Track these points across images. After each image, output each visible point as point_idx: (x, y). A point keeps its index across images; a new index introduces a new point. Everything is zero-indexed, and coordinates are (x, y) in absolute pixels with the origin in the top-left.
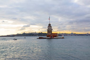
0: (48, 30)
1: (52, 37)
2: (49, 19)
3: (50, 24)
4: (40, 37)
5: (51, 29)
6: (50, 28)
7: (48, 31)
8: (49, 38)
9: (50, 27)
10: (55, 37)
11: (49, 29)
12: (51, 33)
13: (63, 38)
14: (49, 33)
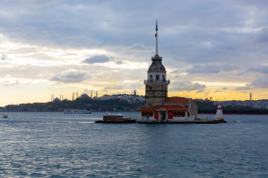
0: (150, 84)
1: (164, 118)
2: (156, 35)
3: (157, 55)
5: (161, 78)
6: (158, 77)
7: (151, 88)
8: (152, 119)
10: (176, 119)
11: (154, 78)
12: (160, 99)
13: (222, 121)
14: (154, 97)
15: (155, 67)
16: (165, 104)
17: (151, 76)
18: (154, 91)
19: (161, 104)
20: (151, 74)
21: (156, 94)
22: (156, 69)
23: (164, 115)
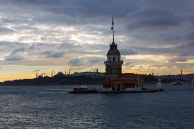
0: (108, 64)
1: (119, 89)
2: (112, 28)
3: (113, 43)
4: (78, 87)
5: (117, 60)
6: (114, 59)
7: (109, 67)
8: (110, 89)
9: (113, 54)
11: (112, 59)
12: (116, 75)
13: (161, 90)
14: (112, 73)
15: (112, 51)
16: (120, 79)
17: (110, 58)
18: (112, 69)
19: (117, 79)
20: (109, 57)
21: (113, 71)
22: (113, 53)
23: (120, 87)
